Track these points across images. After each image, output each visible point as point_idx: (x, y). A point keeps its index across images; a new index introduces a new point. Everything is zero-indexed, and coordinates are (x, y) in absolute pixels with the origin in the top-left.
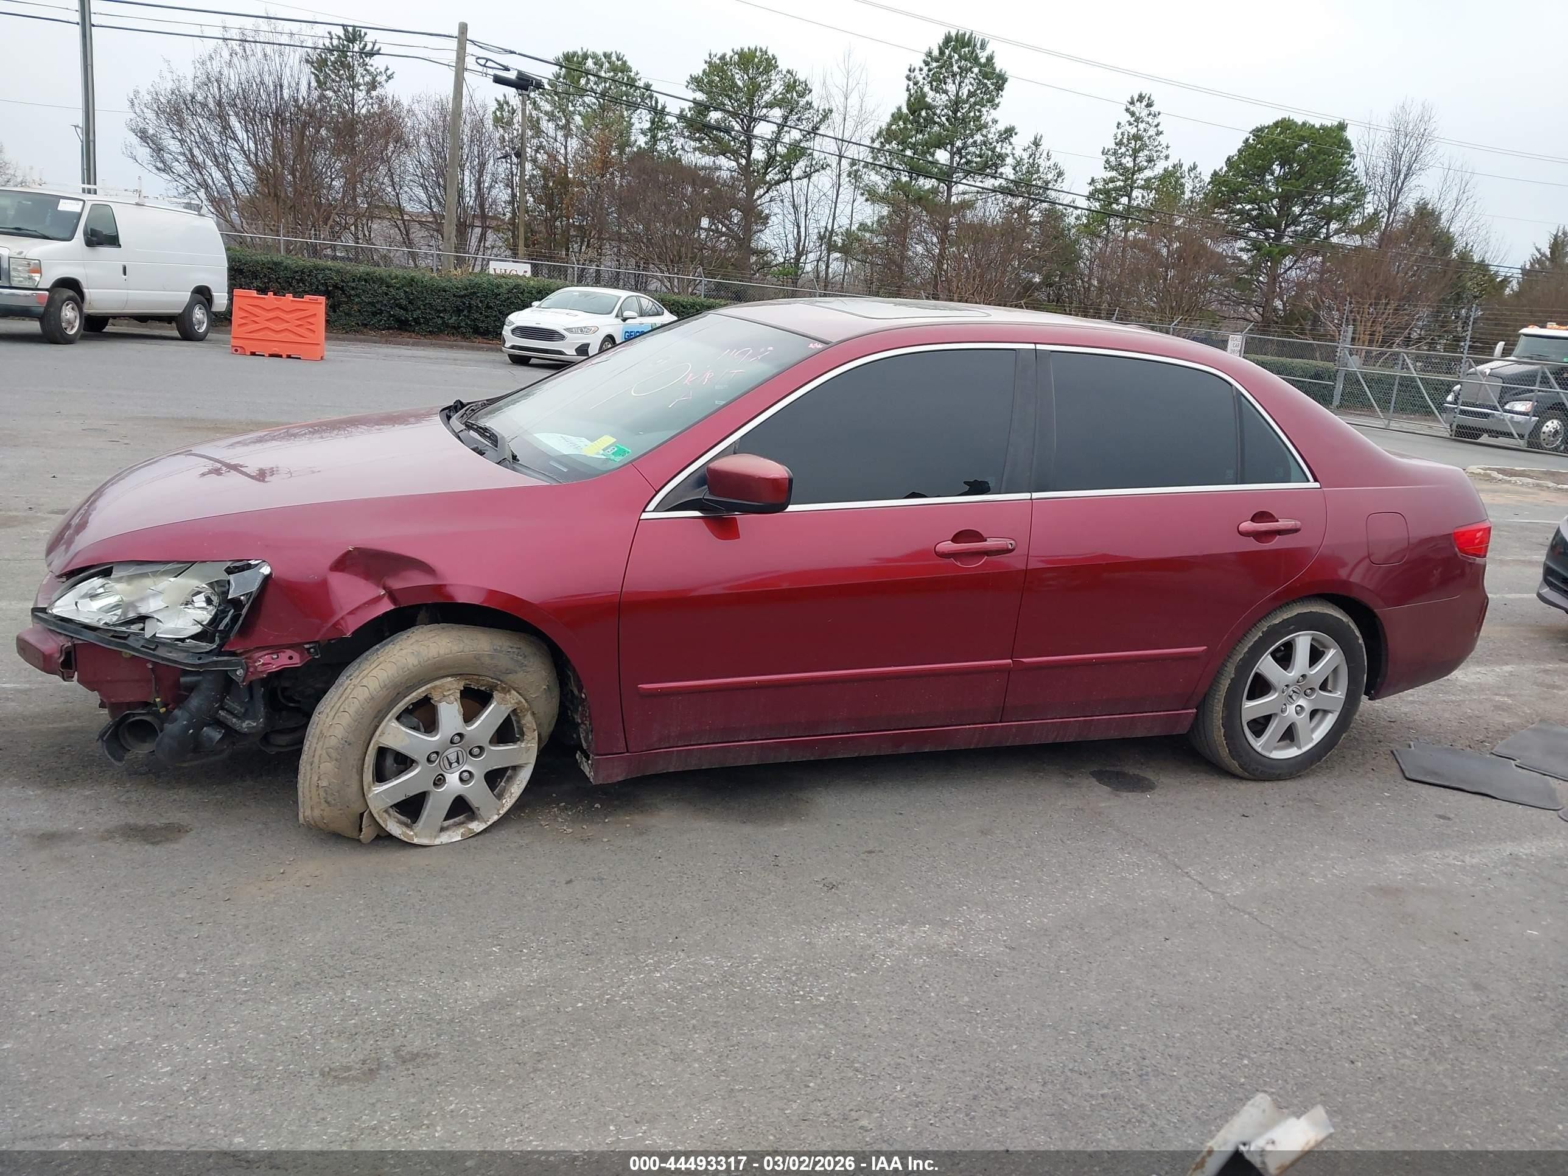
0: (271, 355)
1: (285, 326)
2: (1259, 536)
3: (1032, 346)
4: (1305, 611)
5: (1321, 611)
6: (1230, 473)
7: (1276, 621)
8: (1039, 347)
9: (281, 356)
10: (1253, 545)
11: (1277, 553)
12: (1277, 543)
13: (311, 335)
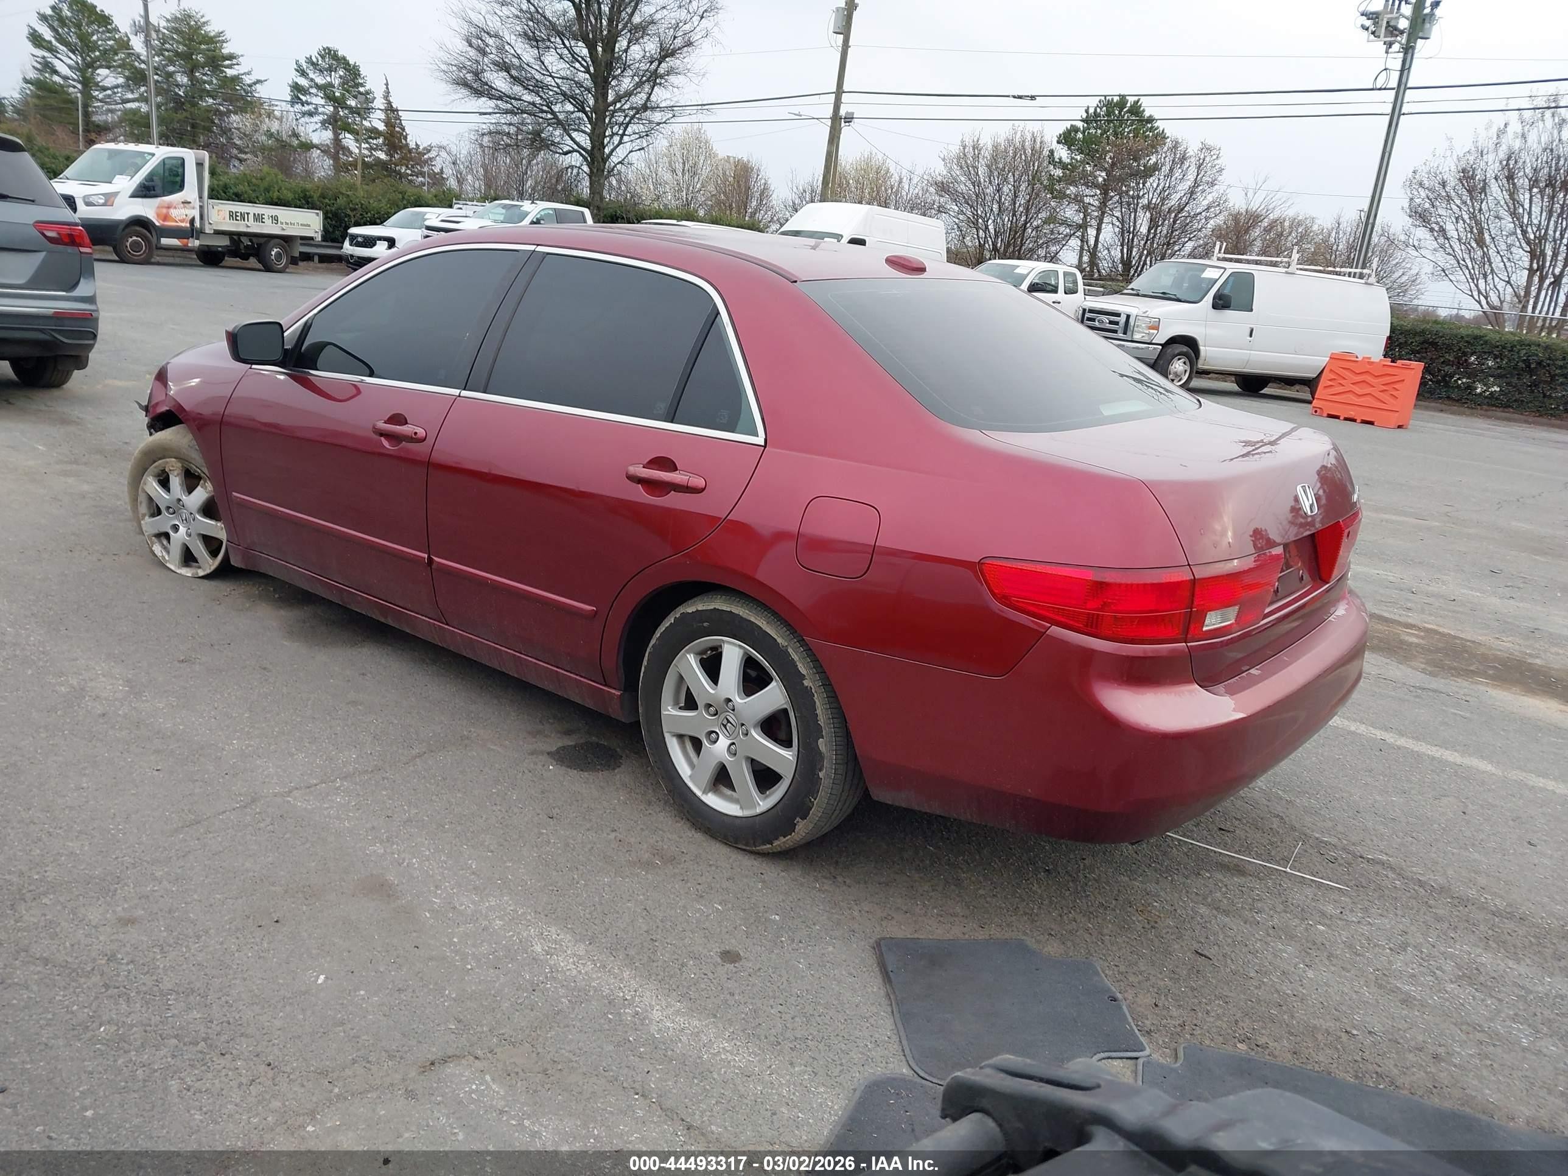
0: (1346, 419)
1: (1368, 390)
2: (651, 485)
3: (532, 248)
4: (724, 608)
5: (745, 616)
6: (662, 407)
7: (690, 610)
8: (540, 249)
9: (1354, 420)
10: (641, 495)
11: (668, 512)
12: (672, 501)
13: (1392, 400)
